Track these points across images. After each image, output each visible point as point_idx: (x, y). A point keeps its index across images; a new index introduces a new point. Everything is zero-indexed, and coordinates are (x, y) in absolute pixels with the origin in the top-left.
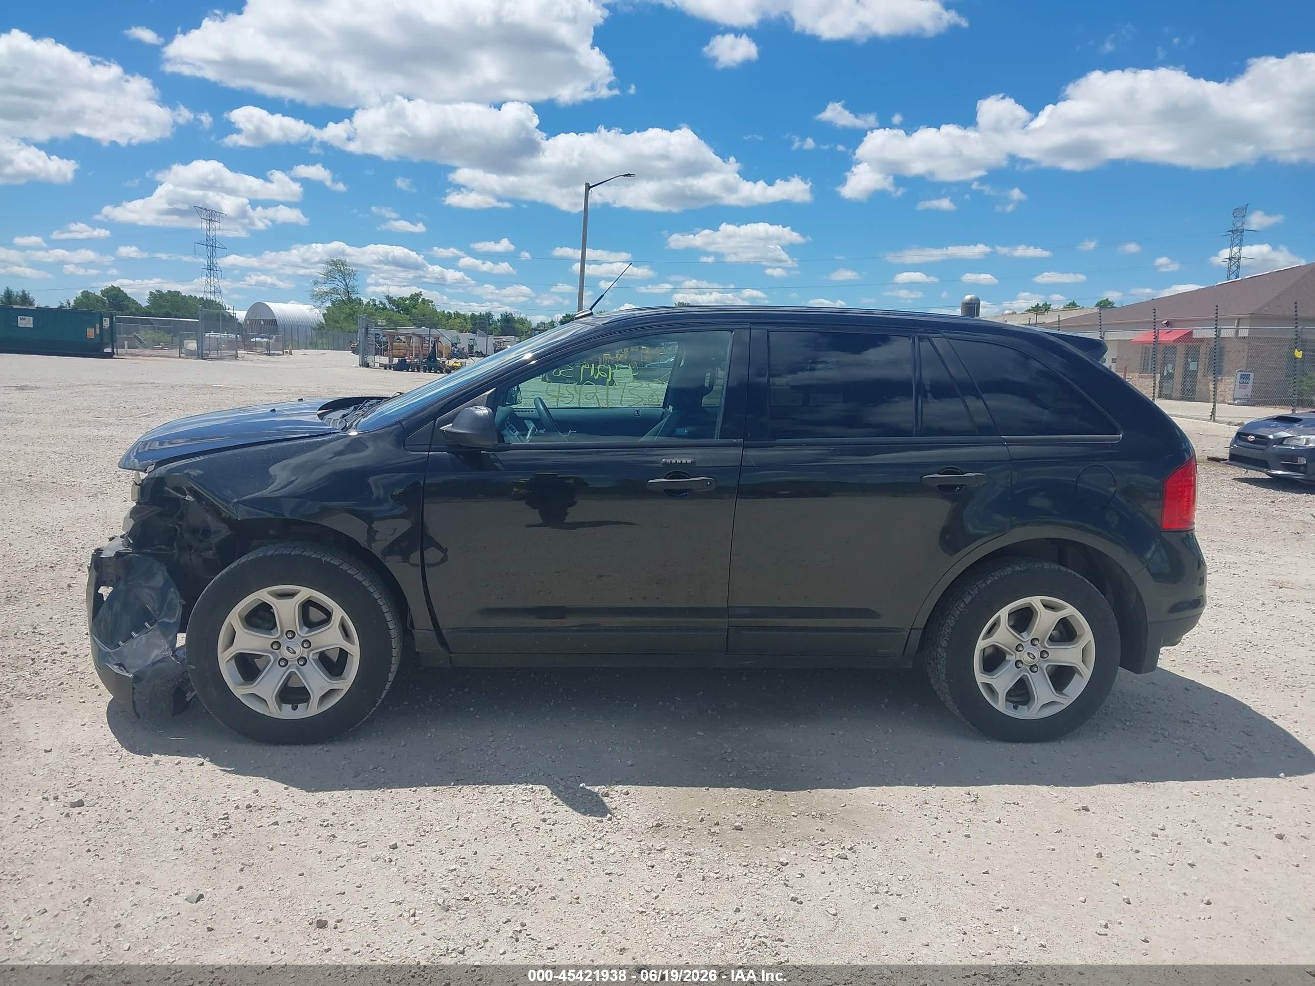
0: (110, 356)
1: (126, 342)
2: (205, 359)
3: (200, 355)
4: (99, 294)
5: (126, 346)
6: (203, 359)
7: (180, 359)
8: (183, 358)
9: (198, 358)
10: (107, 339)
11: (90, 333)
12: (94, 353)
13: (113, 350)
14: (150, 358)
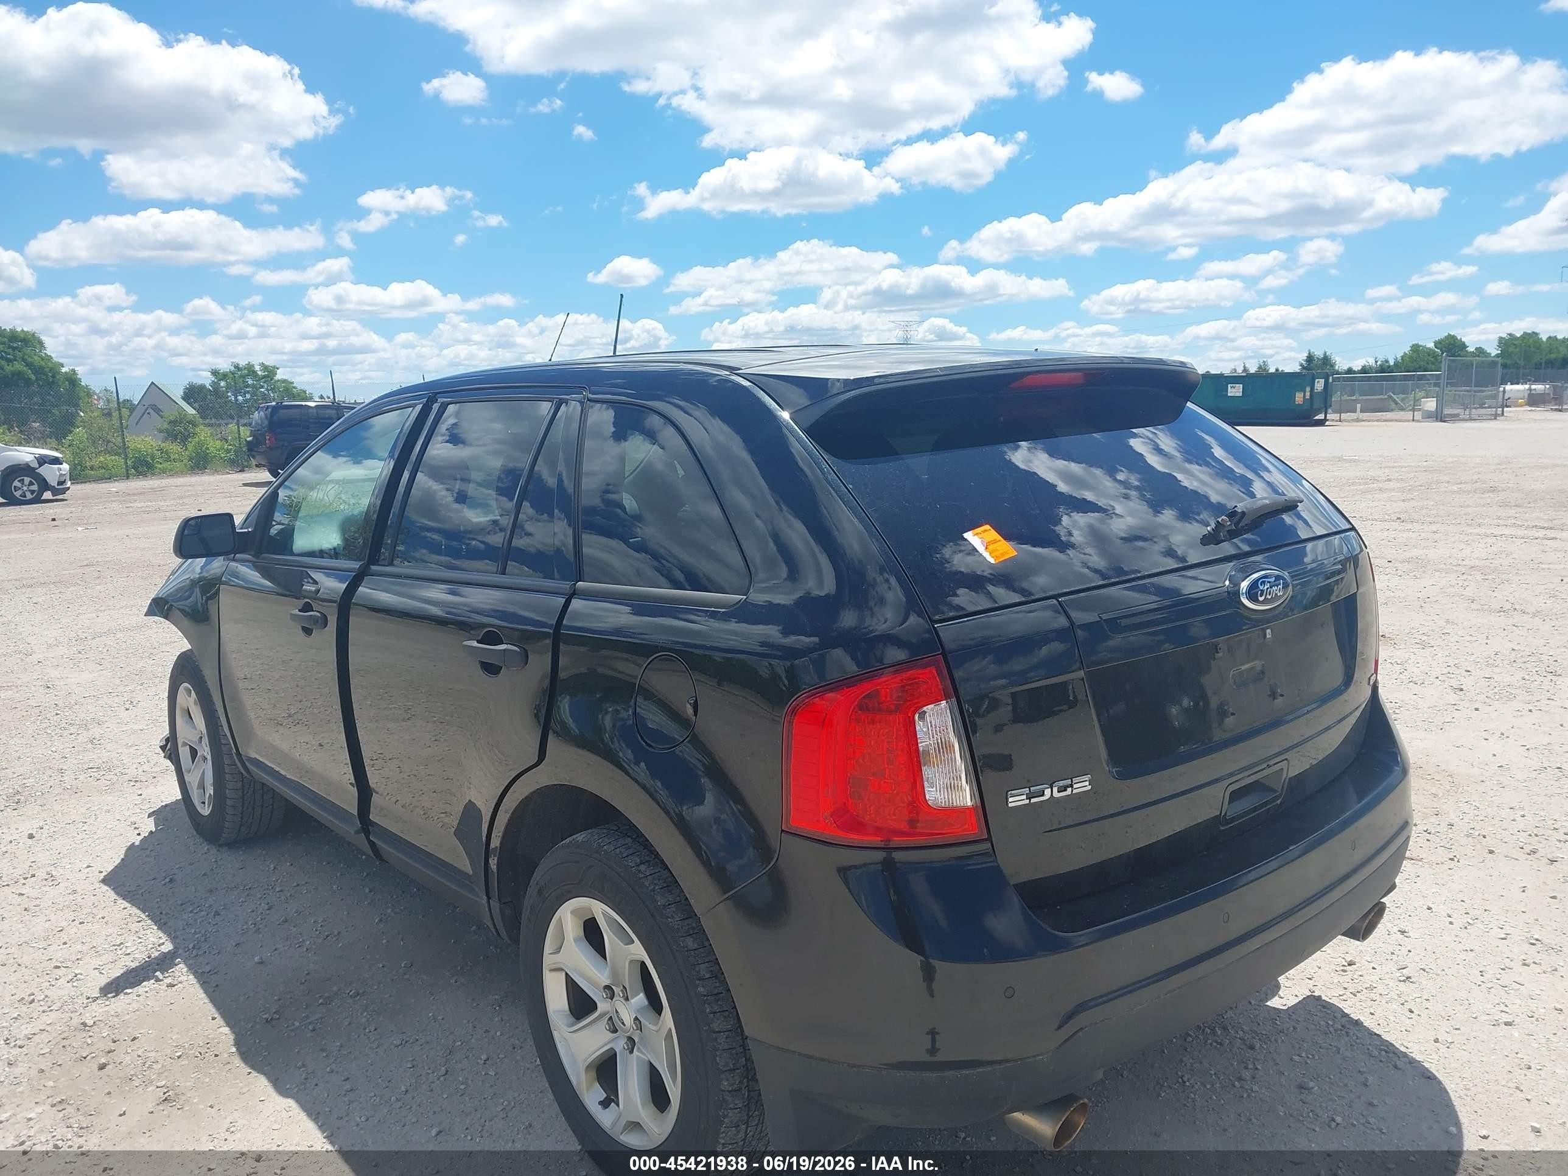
0: (1321, 423)
1: (1359, 406)
2: (1444, 421)
3: (1439, 416)
4: (1431, 345)
5: (1358, 410)
6: (1442, 421)
7: (1414, 423)
8: (1418, 421)
9: (1437, 420)
10: (1317, 404)
11: (1299, 398)
12: (1298, 421)
13: (1326, 416)
14: (1376, 423)
